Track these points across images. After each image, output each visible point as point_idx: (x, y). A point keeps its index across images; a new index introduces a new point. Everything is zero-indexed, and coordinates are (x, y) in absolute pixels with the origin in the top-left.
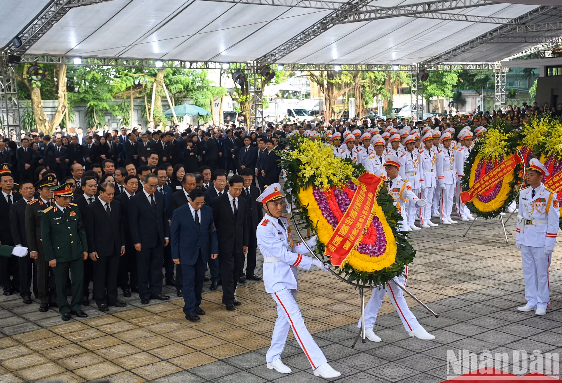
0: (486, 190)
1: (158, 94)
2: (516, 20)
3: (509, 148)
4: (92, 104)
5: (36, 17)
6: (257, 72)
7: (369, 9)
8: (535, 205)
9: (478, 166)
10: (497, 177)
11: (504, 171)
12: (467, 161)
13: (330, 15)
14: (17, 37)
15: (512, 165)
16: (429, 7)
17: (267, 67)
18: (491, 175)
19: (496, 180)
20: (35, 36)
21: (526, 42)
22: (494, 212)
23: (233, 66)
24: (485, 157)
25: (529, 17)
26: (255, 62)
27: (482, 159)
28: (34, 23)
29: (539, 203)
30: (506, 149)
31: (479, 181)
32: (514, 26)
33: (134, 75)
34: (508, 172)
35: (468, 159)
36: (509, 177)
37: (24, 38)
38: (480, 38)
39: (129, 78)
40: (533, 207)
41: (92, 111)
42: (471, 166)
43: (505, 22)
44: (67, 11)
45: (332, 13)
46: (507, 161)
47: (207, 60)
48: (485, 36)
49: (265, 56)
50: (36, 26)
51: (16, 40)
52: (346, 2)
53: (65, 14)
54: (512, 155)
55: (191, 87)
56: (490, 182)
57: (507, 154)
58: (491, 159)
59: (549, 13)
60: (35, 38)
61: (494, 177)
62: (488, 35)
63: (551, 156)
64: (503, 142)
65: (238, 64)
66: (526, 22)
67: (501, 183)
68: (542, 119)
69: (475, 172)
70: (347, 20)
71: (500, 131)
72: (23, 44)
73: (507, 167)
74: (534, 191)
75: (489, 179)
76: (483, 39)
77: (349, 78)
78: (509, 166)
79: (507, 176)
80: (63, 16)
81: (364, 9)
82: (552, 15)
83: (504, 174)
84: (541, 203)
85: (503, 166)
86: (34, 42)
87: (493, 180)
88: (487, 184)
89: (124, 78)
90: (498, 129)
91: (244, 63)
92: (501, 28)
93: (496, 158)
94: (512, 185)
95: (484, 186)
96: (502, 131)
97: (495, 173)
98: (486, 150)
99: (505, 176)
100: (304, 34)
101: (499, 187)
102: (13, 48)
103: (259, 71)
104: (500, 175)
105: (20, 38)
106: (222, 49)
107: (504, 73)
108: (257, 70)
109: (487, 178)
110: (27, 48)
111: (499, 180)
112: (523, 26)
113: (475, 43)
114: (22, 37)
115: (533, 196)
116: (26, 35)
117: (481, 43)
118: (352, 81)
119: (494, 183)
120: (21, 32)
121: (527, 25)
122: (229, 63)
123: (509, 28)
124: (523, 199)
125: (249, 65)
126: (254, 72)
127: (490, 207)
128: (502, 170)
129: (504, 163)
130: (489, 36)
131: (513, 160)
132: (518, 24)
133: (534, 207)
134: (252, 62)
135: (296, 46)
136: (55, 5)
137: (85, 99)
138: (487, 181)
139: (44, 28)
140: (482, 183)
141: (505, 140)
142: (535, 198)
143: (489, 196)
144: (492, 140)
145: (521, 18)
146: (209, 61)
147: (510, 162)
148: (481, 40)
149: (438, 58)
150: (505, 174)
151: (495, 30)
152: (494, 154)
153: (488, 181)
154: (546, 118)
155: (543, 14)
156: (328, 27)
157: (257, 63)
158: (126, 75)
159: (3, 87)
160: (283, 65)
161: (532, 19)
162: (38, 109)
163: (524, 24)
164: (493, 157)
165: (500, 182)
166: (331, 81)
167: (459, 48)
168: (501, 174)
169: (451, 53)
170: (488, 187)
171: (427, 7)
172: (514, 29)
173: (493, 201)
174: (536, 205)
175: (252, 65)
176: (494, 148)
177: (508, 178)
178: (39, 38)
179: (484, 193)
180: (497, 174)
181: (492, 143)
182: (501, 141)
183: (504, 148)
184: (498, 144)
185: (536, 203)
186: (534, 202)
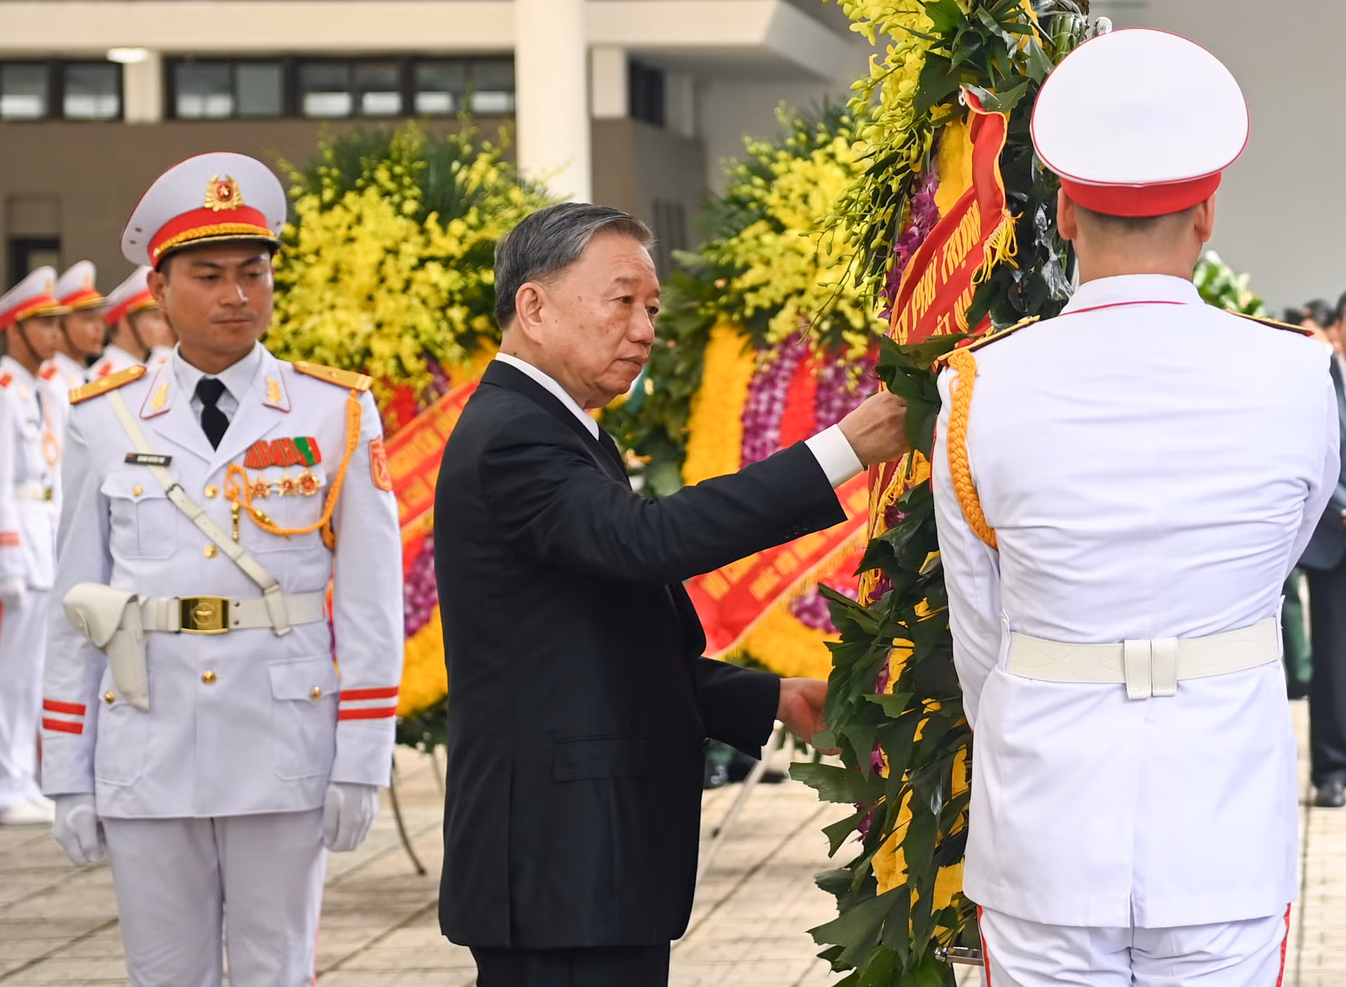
8: (240, 487)
29: (274, 476)
74: (213, 392)
115: (215, 426)
124: (132, 459)
142: (234, 440)
174: (257, 489)
181: (364, 278)
182: (422, 263)
183: (443, 309)
184: (396, 282)
185: (254, 476)
186: (230, 469)
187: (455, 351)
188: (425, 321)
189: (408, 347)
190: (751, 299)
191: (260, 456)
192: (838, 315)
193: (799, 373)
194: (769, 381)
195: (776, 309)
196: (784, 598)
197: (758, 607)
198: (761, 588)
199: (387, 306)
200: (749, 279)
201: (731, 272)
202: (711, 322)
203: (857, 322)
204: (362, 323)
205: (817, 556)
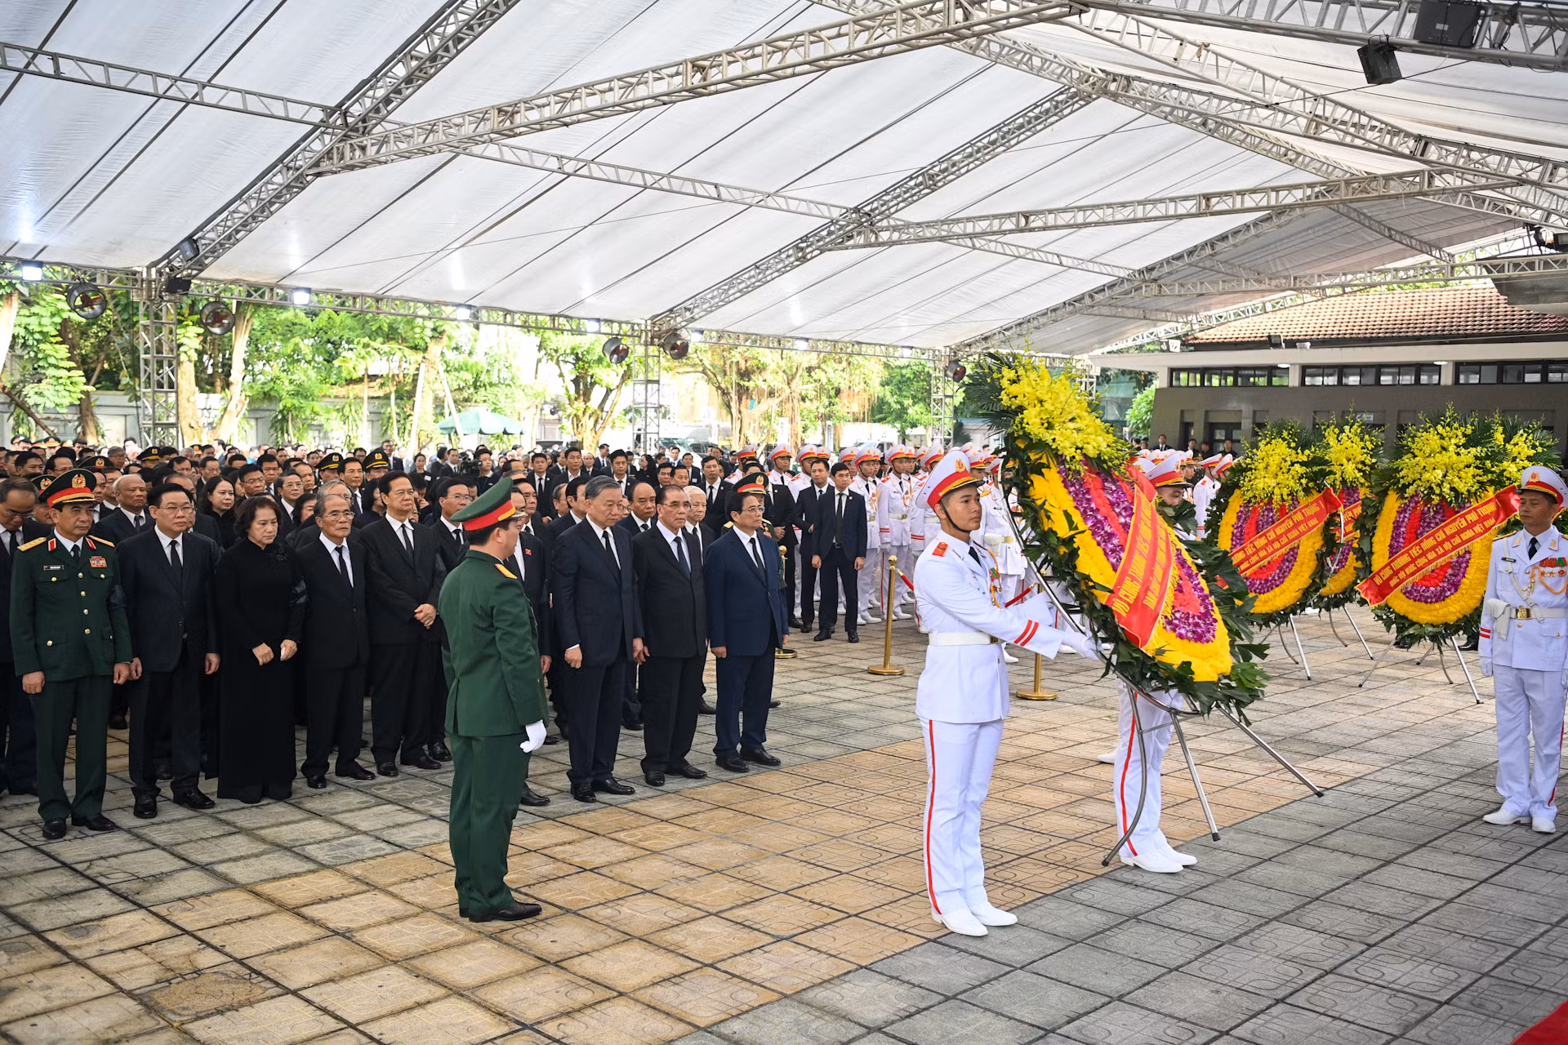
0: (1260, 568)
1: (427, 385)
2: (1141, 272)
3: (1310, 479)
4: (289, 405)
5: (239, 196)
6: (652, 344)
7: (892, 223)
8: (1537, 572)
9: (1239, 518)
10: (1284, 540)
11: (1302, 528)
12: (1212, 505)
13: (815, 233)
14: (190, 239)
15: (1317, 515)
16: (1027, 223)
17: (674, 333)
18: (1272, 535)
19: (1282, 547)
20: (229, 237)
21: (1145, 318)
22: (1278, 613)
23: (605, 328)
24: (1255, 497)
25: (1166, 269)
26: (649, 322)
27: (1249, 502)
28: (231, 208)
29: (1548, 569)
30: (1304, 481)
31: (1243, 549)
32: (1136, 284)
33: (381, 346)
34: (1310, 529)
35: (1213, 502)
36: (1312, 541)
37: (203, 242)
38: (1070, 304)
39: (373, 351)
40: (1533, 577)
41: (285, 419)
42: (1220, 517)
43: (1123, 274)
44: (309, 183)
45: (822, 228)
46: (1306, 506)
47: (556, 312)
48: (1080, 299)
49: (671, 311)
50: (235, 215)
51: (186, 246)
52: (852, 206)
53: (303, 189)
54: (1316, 495)
55: (484, 378)
56: (1270, 549)
57: (1307, 490)
58: (1270, 502)
59: (1201, 264)
60: (231, 239)
61: (1278, 538)
62: (1087, 298)
63: (1412, 497)
64: (1297, 466)
65: (616, 326)
66: (1160, 278)
67: (1294, 552)
68: (1347, 428)
69: (1232, 529)
70: (851, 242)
71: (1289, 443)
72: (202, 253)
73: (1307, 519)
74: (1534, 541)
75: (1267, 545)
76: (1075, 304)
77: (781, 379)
78: (1311, 517)
79: (1308, 539)
80: (298, 193)
81: (885, 223)
82: (1205, 269)
83: (1302, 534)
84: (1557, 570)
85: (1298, 517)
86: (225, 250)
87: (1277, 545)
88: (1262, 554)
89: (363, 352)
90: (1284, 439)
91: (627, 323)
92: (1112, 286)
93: (1283, 500)
94: (1321, 558)
95: (1254, 559)
96: (1293, 445)
97: (1279, 531)
98: (1260, 484)
99: (1304, 538)
100: (757, 268)
101: (1289, 562)
102: (176, 264)
103: (656, 340)
104: (1291, 536)
105: (195, 241)
106: (587, 289)
107: (1091, 377)
108: (652, 338)
109: (1263, 541)
110: (207, 262)
111: (1289, 546)
112: (1154, 286)
113: (1059, 312)
114: (200, 238)
115: (1532, 552)
116: (211, 235)
117: (1071, 313)
118: (786, 387)
119: (1278, 553)
120: (200, 228)
121: (1159, 282)
122: (598, 320)
123: (1126, 286)
124: (1504, 559)
125: (636, 327)
126: (646, 341)
127: (1270, 603)
128: (1296, 525)
129: (1300, 510)
130: (1088, 301)
131: (1319, 505)
132: (1144, 281)
133: (1537, 578)
134: (643, 322)
135: (740, 291)
136: (285, 169)
137: (272, 393)
138: (1262, 549)
139: (250, 220)
140: (1250, 551)
141: (1302, 464)
142: (1538, 557)
143: (1267, 581)
144: (1274, 461)
145: (1150, 269)
146: (559, 316)
147: (1314, 509)
148: (1071, 307)
149: (986, 339)
150: (1304, 533)
151: (1101, 290)
152: (1277, 491)
153: (1264, 548)
154: (1355, 427)
155: (1190, 265)
156: (809, 256)
157: (654, 324)
158: (366, 346)
159: (149, 344)
160: (702, 332)
161: (1170, 273)
162: (187, 405)
163: (1155, 280)
164: (1277, 498)
165: (1292, 550)
166: (746, 384)
167: (1029, 321)
168: (1295, 533)
169: (1014, 330)
170: (1265, 562)
171: (1023, 221)
172: (1138, 289)
173: (1277, 590)
174: (1543, 574)
175: (643, 327)
176: (1278, 480)
177: (1310, 545)
178: (238, 241)
179: (1255, 573)
180: (1286, 533)
181: (1273, 468)
182: (1293, 464)
183: (1300, 479)
184: (1284, 470)
185: (1542, 569)
186: (1534, 566)
187: (1301, 494)
188: (1291, 483)
189: (1285, 491)
190: (1402, 481)
191: (1546, 563)
192: (1431, 488)
193: (1415, 508)
194: (1404, 511)
195: (1410, 484)
196: (1400, 587)
197: (1392, 589)
198: (1393, 583)
199: (1281, 477)
200: (1402, 474)
201: (1398, 470)
202: (1387, 489)
203: (1438, 492)
204: (1273, 483)
205: (1413, 574)
